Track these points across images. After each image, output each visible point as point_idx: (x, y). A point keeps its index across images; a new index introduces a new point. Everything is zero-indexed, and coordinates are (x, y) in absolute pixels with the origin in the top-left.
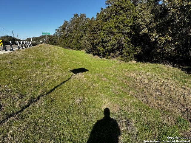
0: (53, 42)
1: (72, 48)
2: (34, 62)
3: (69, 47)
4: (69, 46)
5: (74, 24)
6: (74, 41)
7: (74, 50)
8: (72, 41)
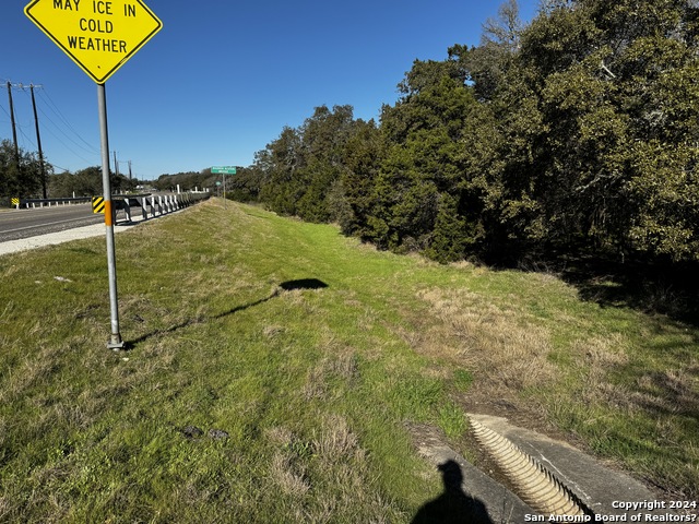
0: (245, 191)
1: (302, 216)
2: (188, 257)
3: (293, 212)
4: (295, 209)
5: (312, 139)
6: (310, 192)
7: (309, 220)
8: (304, 193)
